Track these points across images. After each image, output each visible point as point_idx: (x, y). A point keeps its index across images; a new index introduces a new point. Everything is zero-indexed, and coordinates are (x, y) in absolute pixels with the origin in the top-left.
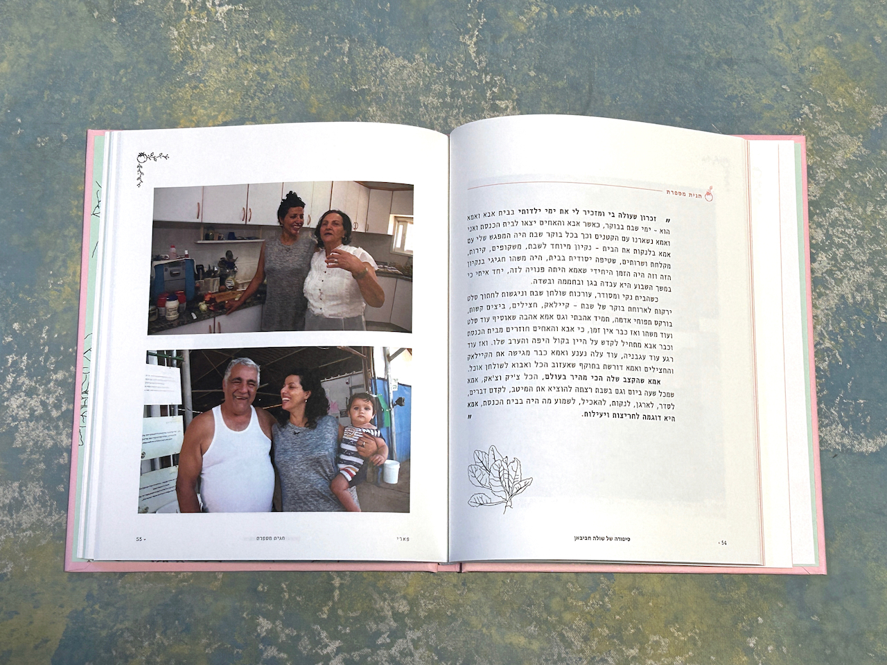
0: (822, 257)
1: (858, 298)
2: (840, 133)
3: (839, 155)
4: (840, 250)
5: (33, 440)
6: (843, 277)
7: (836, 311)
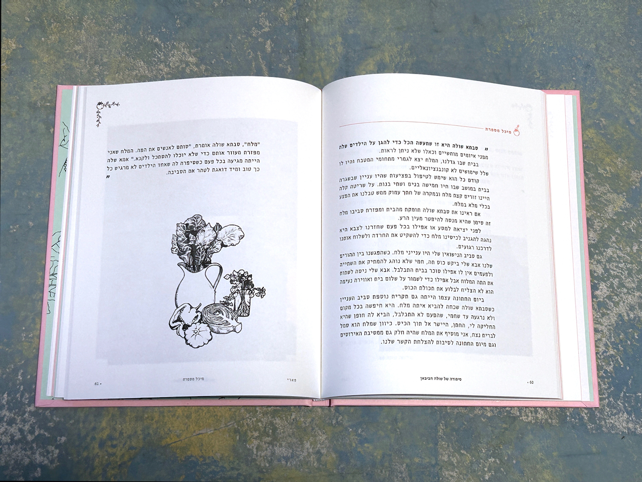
0: (602, 286)
1: (632, 316)
2: (609, 192)
3: (610, 209)
4: (615, 280)
5: (14, 459)
6: (620, 301)
7: (616, 327)
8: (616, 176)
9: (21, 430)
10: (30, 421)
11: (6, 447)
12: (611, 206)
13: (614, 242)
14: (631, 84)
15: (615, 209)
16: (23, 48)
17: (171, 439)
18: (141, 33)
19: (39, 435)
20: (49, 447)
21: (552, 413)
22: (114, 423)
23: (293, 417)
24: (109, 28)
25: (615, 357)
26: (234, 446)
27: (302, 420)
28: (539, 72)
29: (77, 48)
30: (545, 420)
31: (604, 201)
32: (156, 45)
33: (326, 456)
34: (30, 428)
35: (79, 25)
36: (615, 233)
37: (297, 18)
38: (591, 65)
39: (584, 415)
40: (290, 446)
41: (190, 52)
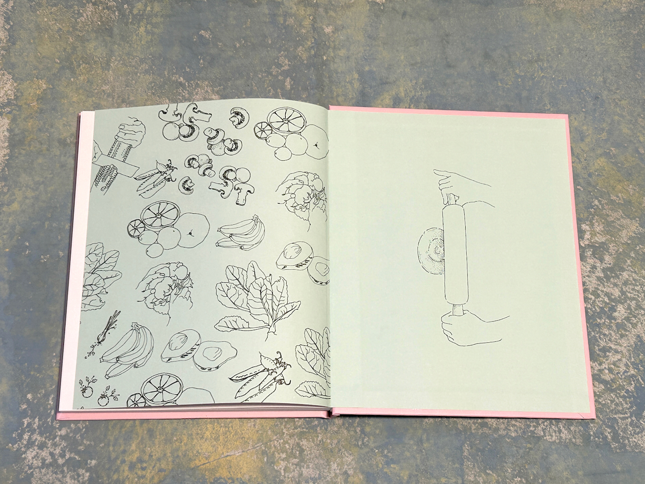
8: (628, 203)
9: (52, 454)
10: (60, 445)
11: (37, 470)
12: (624, 231)
13: (629, 266)
14: (639, 115)
15: (628, 234)
16: (54, 88)
17: (200, 461)
18: (166, 73)
19: (70, 458)
20: (79, 470)
21: (575, 433)
22: (144, 445)
23: (320, 438)
24: (135, 68)
25: (635, 377)
26: (262, 467)
27: (329, 441)
28: (550, 104)
29: (105, 88)
30: (569, 440)
31: (618, 226)
32: (181, 84)
33: (353, 476)
34: (61, 452)
35: (107, 66)
36: (630, 256)
37: (315, 56)
38: (599, 96)
39: (607, 434)
40: (317, 467)
41: (213, 91)
